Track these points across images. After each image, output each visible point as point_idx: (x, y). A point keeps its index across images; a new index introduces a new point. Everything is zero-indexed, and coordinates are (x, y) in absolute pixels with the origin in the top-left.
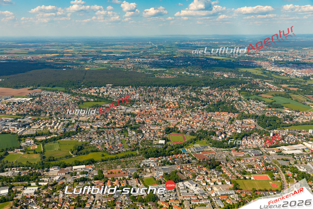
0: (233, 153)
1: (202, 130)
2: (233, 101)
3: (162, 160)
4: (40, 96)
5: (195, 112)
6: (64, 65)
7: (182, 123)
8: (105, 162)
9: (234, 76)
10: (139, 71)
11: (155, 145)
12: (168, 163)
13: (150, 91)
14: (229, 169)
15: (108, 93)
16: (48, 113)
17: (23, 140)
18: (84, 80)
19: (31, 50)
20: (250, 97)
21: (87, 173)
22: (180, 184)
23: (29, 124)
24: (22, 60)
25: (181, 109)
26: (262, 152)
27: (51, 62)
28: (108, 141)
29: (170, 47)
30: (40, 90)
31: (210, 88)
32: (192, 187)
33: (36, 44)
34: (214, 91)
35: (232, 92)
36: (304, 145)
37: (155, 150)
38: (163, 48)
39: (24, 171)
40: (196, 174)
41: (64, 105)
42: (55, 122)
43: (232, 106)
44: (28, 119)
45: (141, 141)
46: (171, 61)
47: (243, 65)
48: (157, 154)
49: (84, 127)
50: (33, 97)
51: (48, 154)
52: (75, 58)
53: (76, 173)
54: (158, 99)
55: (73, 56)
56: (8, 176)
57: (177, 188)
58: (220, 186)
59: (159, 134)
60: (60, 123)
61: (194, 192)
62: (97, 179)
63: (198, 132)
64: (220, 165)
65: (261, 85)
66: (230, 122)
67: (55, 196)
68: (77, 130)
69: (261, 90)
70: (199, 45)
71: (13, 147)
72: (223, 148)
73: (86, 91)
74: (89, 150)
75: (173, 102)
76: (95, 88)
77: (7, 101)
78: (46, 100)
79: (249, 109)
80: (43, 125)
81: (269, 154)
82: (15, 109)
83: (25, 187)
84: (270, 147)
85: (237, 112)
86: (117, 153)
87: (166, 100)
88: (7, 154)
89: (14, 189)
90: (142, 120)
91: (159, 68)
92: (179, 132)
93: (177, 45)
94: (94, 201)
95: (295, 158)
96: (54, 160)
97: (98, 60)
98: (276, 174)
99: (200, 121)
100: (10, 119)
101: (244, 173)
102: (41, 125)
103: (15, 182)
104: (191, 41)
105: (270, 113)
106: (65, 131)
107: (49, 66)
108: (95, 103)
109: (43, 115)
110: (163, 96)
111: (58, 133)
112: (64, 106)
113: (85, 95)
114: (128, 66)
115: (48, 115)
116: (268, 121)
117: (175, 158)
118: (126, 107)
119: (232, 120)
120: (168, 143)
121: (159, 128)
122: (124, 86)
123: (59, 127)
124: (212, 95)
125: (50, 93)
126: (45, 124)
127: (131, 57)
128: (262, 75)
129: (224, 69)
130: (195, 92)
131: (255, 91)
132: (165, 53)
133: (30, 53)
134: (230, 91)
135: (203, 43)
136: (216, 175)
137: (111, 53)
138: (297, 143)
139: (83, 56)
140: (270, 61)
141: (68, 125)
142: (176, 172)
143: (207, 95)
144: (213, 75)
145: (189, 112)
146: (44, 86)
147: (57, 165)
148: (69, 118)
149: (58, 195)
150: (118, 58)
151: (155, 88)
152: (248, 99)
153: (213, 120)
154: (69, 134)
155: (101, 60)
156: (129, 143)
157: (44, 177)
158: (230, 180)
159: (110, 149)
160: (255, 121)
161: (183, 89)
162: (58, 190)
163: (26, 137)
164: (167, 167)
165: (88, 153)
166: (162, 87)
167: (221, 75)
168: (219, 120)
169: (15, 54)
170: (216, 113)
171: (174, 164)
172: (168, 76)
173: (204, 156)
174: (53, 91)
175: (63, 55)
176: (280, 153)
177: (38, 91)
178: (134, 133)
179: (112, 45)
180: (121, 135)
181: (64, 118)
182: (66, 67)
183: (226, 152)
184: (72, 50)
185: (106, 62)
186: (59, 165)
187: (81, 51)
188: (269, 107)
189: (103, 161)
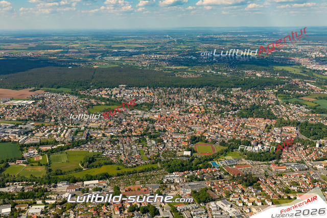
0: (273, 168)
1: (234, 139)
2: (269, 105)
3: (189, 175)
4: (43, 98)
5: (225, 118)
6: (69, 62)
7: (210, 131)
8: (121, 177)
9: (268, 75)
10: (156, 69)
11: (179, 157)
12: (196, 179)
13: (170, 93)
14: (269, 186)
15: (122, 95)
16: (53, 118)
17: (25, 150)
18: (94, 80)
19: (31, 45)
20: (289, 101)
21: (102, 189)
22: (212, 204)
23: (32, 131)
24: (22, 57)
25: (208, 114)
26: (308, 167)
27: (54, 59)
28: (123, 152)
29: (191, 42)
30: (43, 92)
31: (241, 90)
32: (227, 208)
33: (36, 38)
34: (246, 94)
35: (268, 95)
37: (179, 162)
38: (183, 42)
39: (28, 187)
40: (231, 193)
41: (71, 109)
42: (61, 129)
43: (269, 111)
44: (30, 125)
45: (162, 152)
46: (194, 58)
47: (279, 63)
48: (182, 167)
49: (95, 135)
50: (35, 99)
51: (54, 166)
52: (81, 54)
53: (88, 189)
54: (180, 103)
55: (80, 52)
56: (10, 192)
57: (208, 209)
58: (260, 207)
59: (183, 144)
60: (67, 130)
61: (229, 215)
63: (229, 141)
64: (259, 182)
65: (301, 86)
66: (266, 129)
67: (65, 216)
68: (87, 138)
69: (302, 92)
70: (225, 39)
71: (15, 158)
72: (261, 161)
73: (95, 93)
74: (102, 162)
75: (199, 106)
76: (107, 89)
77: (6, 104)
78: (51, 103)
79: (288, 114)
81: (316, 169)
82: (15, 113)
83: (29, 205)
84: (317, 160)
85: (275, 118)
86: (135, 166)
88: (7, 166)
89: (17, 208)
90: (162, 127)
91: (179, 66)
92: (206, 142)
93: (199, 39)
96: (62, 174)
97: (109, 56)
99: (231, 128)
100: (10, 125)
101: (288, 191)
102: (46, 132)
103: (18, 199)
104: (216, 34)
105: (314, 119)
106: (73, 140)
107: (52, 63)
108: (107, 107)
109: (47, 120)
110: (186, 99)
111: (66, 141)
113: (94, 97)
114: (143, 63)
115: (53, 120)
116: (312, 129)
117: (204, 173)
118: (143, 112)
119: (269, 128)
120: (194, 154)
121: (183, 137)
122: (140, 87)
123: (67, 134)
124: (244, 97)
125: (54, 95)
126: (49, 131)
127: (146, 53)
128: (301, 74)
129: (256, 67)
130: (224, 94)
131: (295, 93)
132: (186, 49)
133: (30, 49)
134: (265, 93)
135: (230, 36)
136: (254, 194)
137: (123, 48)
139: (91, 52)
140: (310, 58)
141: (77, 132)
142: (206, 189)
143: (238, 98)
144: (243, 74)
145: (218, 117)
146: (47, 87)
147: (66, 180)
148: (78, 125)
149: (69, 216)
150: (131, 54)
151: (176, 89)
152: (287, 103)
153: (247, 128)
154: (78, 143)
155: (112, 56)
156: (148, 154)
157: (52, 194)
158: (271, 200)
159: (127, 161)
160: (297, 130)
161: (209, 91)
162: (69, 209)
163: (28, 146)
164: (194, 183)
165: (100, 166)
166: (185, 88)
167: (253, 74)
168: (254, 128)
169: (14, 49)
170: (250, 119)
171: (203, 180)
172: (190, 76)
173: (238, 171)
174: (58, 93)
175: (68, 51)
177: (41, 92)
178: (154, 142)
179: (124, 39)
180: (138, 144)
181: (72, 125)
182: (72, 64)
183: (264, 165)
184: (77, 45)
185: (117, 59)
186: (67, 180)
187: (88, 46)
188: (313, 112)
189: (118, 175)
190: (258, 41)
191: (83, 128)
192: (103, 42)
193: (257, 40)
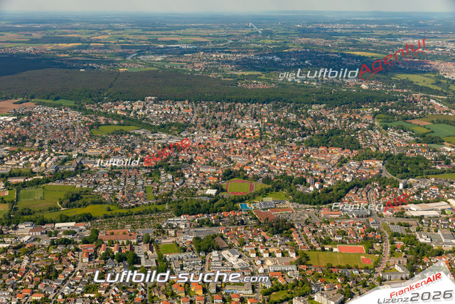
0: (323, 213)
1: (285, 174)
2: (358, 129)
3: (201, 219)
4: (30, 114)
5: (285, 147)
6: (84, 62)
7: (257, 163)
8: (109, 219)
9: (379, 86)
10: (212, 75)
11: (198, 196)
12: (209, 224)
13: (218, 110)
14: (304, 235)
15: (146, 111)
18: (110, 89)
19: (36, 35)
20: (389, 124)
21: (75, 233)
22: (215, 253)
23: (2, 158)
24: (16, 54)
25: (263, 141)
26: (372, 213)
27: (64, 57)
28: (124, 188)
29: (284, 34)
30: (33, 104)
31: (325, 108)
32: (233, 259)
33: (47, 25)
34: (331, 113)
35: (362, 115)
36: (449, 203)
37: (194, 203)
38: (272, 34)
40: (247, 241)
41: (66, 129)
42: (45, 156)
43: (352, 138)
44: (3, 151)
45: (178, 189)
46: (277, 59)
47: (404, 69)
48: (195, 210)
49: (90, 166)
50: (18, 115)
51: (21, 205)
52: (107, 51)
53: (57, 233)
54: (228, 124)
55: (106, 47)
57: (207, 259)
58: (279, 259)
59: (213, 180)
60: (52, 157)
61: (231, 266)
62: (87, 243)
64: (292, 229)
65: (419, 104)
67: (17, 262)
68: (77, 168)
69: (415, 113)
70: (338, 31)
72: (310, 204)
73: (108, 108)
74: (89, 201)
75: (252, 130)
76: (127, 102)
78: (39, 120)
79: (381, 143)
80: (24, 160)
81: (381, 216)
85: (359, 148)
86: (133, 207)
87: (242, 125)
90: (189, 156)
91: (250, 70)
92: (245, 178)
93: (299, 29)
94: (73, 272)
95: (422, 223)
96: (29, 214)
97: (148, 54)
98: (378, 244)
99: (288, 161)
101: (328, 241)
102: (21, 159)
104: (328, 23)
105: (416, 151)
106: (57, 171)
107: (59, 64)
108: (119, 128)
109: (28, 144)
110: (238, 119)
111: (46, 173)
112: (67, 132)
115: (37, 145)
116: (405, 165)
117: (224, 217)
118: (170, 136)
119: (343, 161)
120: (221, 194)
121: (214, 170)
122: (176, 100)
123: (49, 164)
124: (324, 118)
125: (48, 109)
126: (27, 159)
127: (206, 51)
128: (431, 87)
129: (367, 74)
130: (297, 113)
131: (403, 114)
132: (271, 45)
133: (33, 41)
134: (359, 113)
135: (349, 26)
136: (278, 244)
137: (175, 42)
138: (438, 200)
141: (65, 161)
142: (215, 236)
143: (315, 118)
145: (275, 146)
146: (40, 98)
147: (31, 221)
148: (70, 151)
149: (21, 262)
150: (183, 52)
151: (228, 105)
152: (386, 128)
153: (311, 161)
154: (63, 175)
155: (153, 54)
156: (157, 191)
157: (7, 237)
158: (297, 252)
159: (123, 200)
160: (383, 165)
161: (276, 108)
162: (23, 254)
164: (206, 229)
165: (85, 205)
166: (242, 103)
167: (356, 85)
168: (322, 161)
170: (321, 149)
171: (217, 225)
172: (261, 85)
173: (272, 215)
174: (54, 107)
175: (88, 46)
176: (401, 214)
177: (29, 105)
178: (170, 177)
179: (180, 28)
180: (147, 179)
181: (62, 151)
182: (88, 66)
183: (312, 210)
184: (106, 37)
185: (159, 58)
186: (34, 221)
187: (121, 39)
188: (418, 141)
189: (106, 217)
190: (390, 36)
191: (75, 155)
192: (148, 32)
193: (390, 33)
